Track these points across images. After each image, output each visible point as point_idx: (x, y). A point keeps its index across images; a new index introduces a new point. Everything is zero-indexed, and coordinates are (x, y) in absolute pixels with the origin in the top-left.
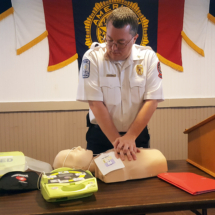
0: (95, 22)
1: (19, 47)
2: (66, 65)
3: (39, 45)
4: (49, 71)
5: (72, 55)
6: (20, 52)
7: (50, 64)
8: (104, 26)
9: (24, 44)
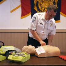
0: (38, 1)
1: (11, 10)
2: (27, 16)
3: (18, 9)
4: (21, 18)
5: (29, 13)
6: (12, 12)
7: (22, 16)
8: (41, 2)
9: (13, 9)
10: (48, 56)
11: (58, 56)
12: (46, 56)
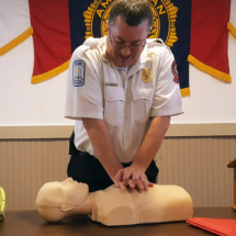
0: (99, 12)
3: (20, 46)
4: (34, 82)
7: (35, 74)
10: (142, 222)
11: (184, 222)
12: (138, 222)
